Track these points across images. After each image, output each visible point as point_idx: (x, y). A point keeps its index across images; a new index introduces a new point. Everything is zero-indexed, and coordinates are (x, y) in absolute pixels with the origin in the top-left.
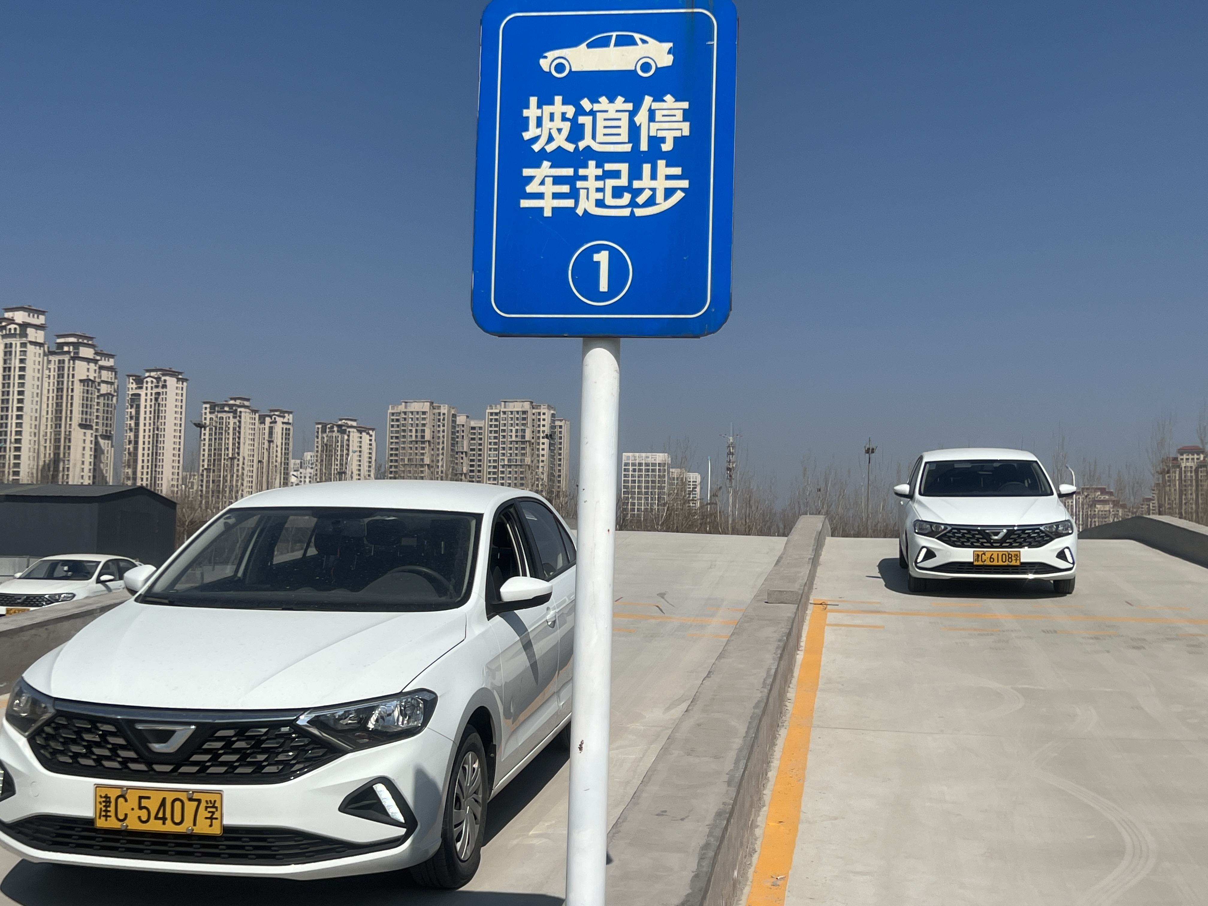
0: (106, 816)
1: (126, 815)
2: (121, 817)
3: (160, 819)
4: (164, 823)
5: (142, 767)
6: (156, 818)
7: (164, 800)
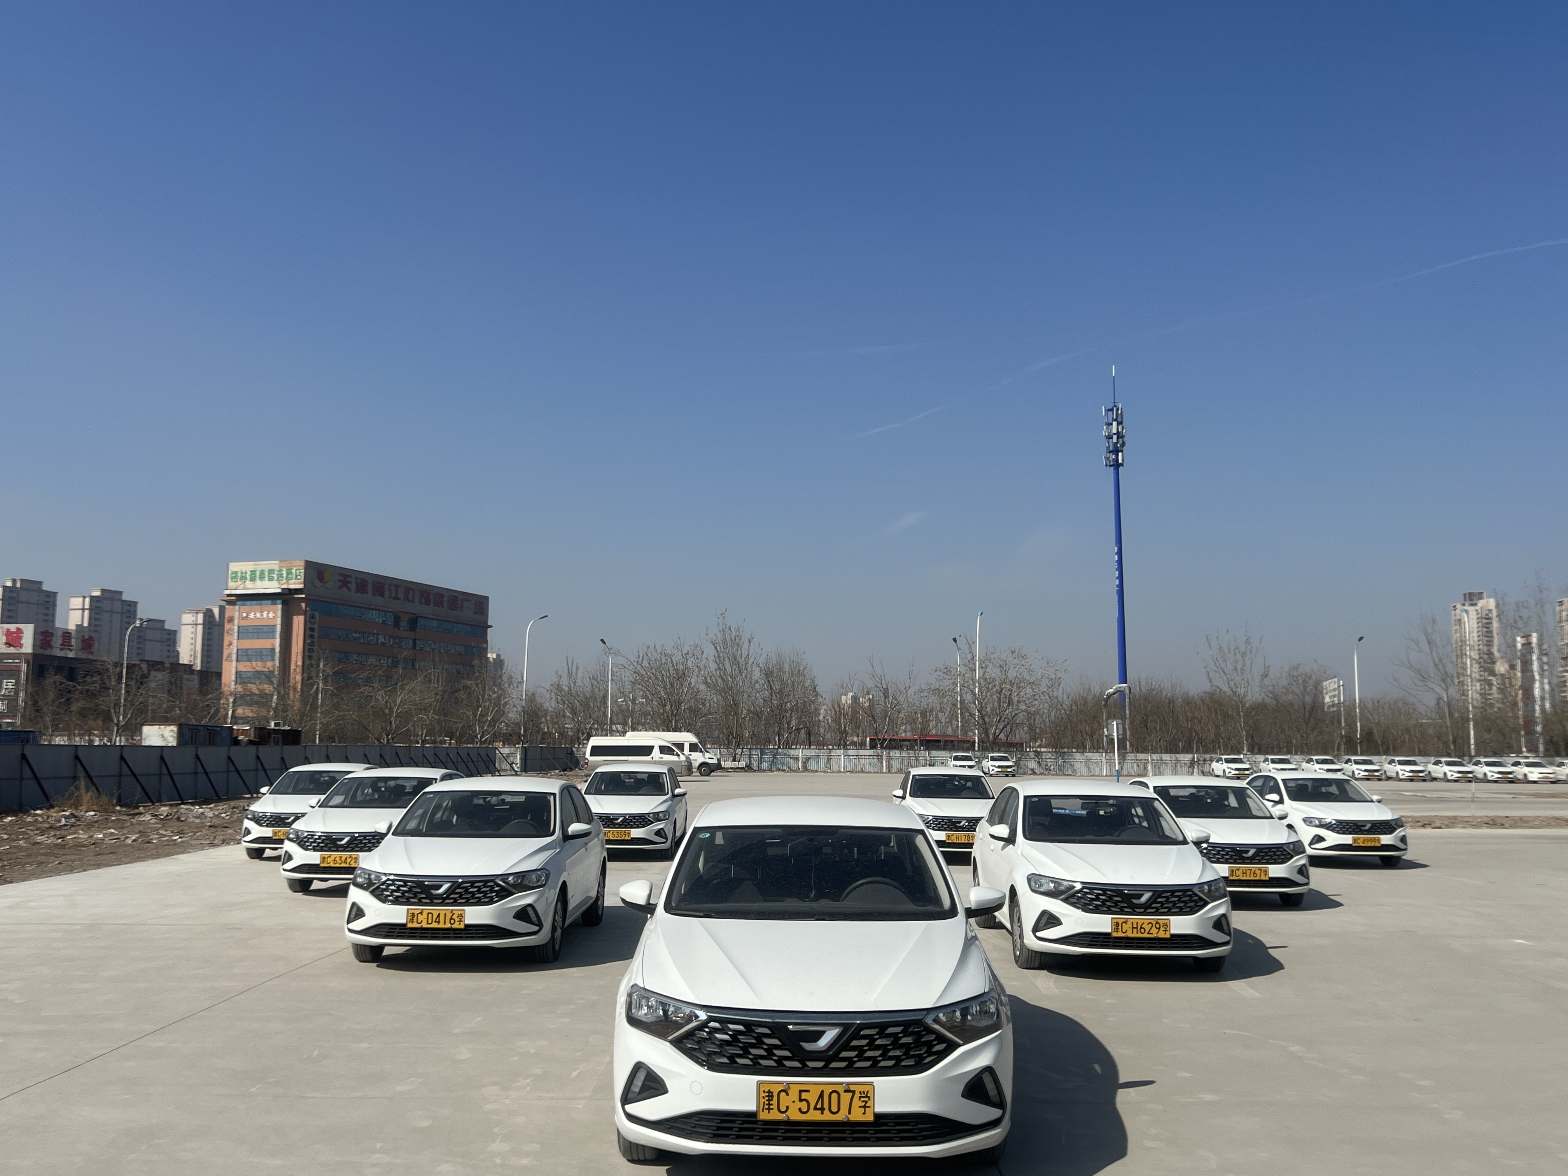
0: (769, 1109)
1: (788, 1107)
2: (783, 1109)
3: (818, 1109)
4: (822, 1113)
5: (797, 1064)
6: (815, 1109)
7: (822, 1091)
